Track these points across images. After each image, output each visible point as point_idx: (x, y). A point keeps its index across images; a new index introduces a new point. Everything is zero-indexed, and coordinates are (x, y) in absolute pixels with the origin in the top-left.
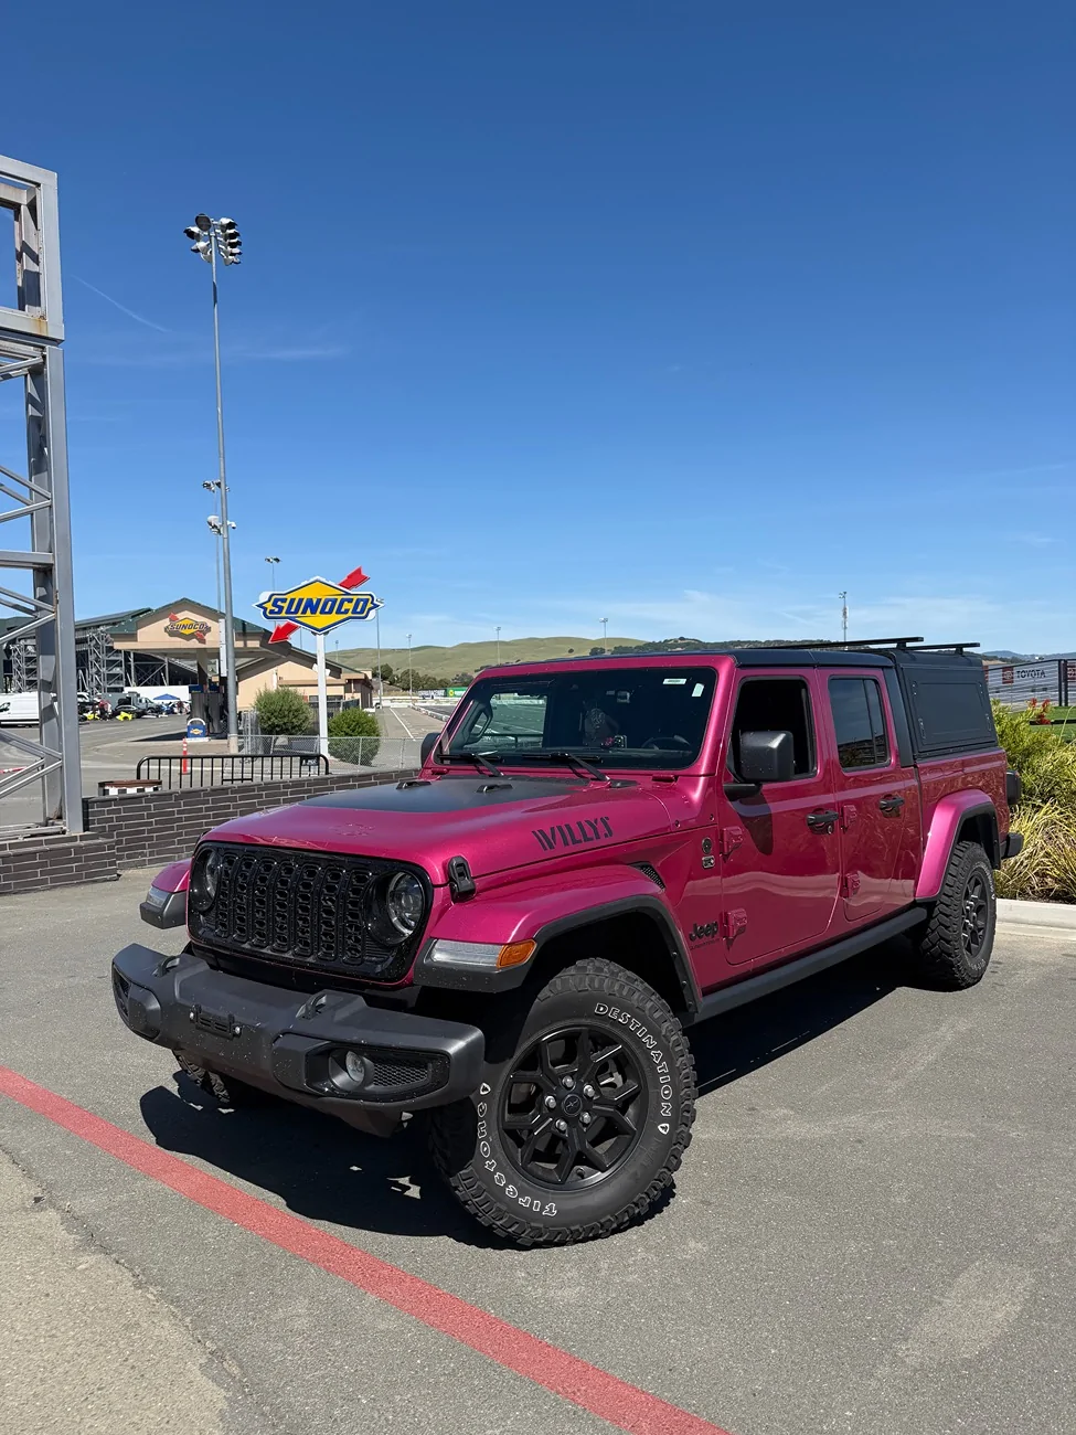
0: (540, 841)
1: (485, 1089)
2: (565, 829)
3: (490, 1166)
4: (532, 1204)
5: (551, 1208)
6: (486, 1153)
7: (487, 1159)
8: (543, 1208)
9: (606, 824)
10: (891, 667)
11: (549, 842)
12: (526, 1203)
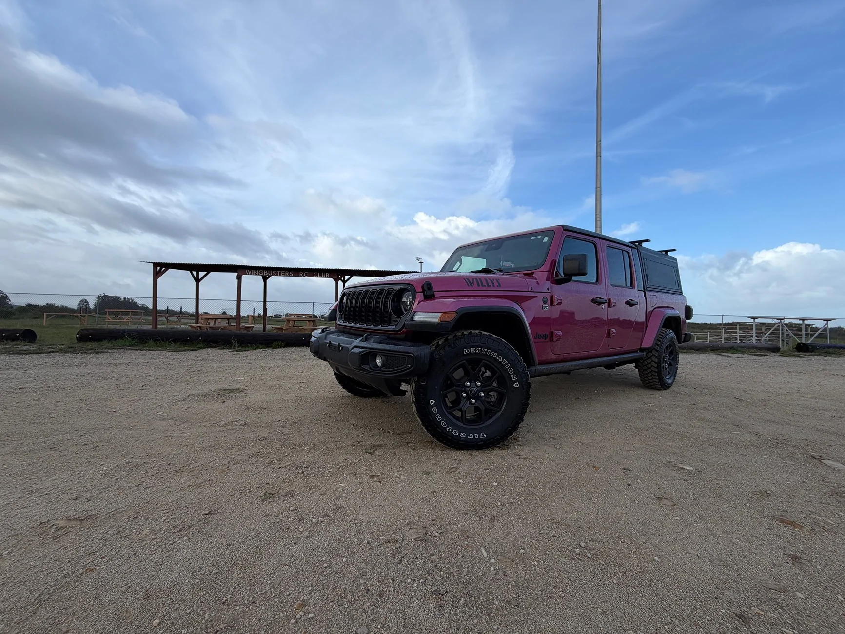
0: (467, 282)
1: (432, 402)
2: (479, 280)
3: (449, 429)
4: (474, 436)
5: (483, 434)
6: (445, 425)
7: (446, 428)
8: (480, 436)
9: (498, 282)
10: (635, 248)
11: (470, 283)
12: (471, 437)
